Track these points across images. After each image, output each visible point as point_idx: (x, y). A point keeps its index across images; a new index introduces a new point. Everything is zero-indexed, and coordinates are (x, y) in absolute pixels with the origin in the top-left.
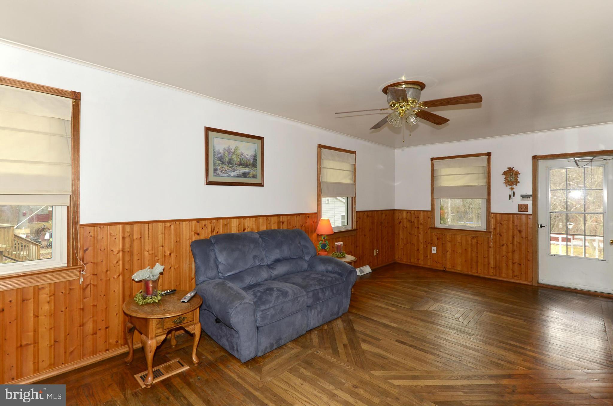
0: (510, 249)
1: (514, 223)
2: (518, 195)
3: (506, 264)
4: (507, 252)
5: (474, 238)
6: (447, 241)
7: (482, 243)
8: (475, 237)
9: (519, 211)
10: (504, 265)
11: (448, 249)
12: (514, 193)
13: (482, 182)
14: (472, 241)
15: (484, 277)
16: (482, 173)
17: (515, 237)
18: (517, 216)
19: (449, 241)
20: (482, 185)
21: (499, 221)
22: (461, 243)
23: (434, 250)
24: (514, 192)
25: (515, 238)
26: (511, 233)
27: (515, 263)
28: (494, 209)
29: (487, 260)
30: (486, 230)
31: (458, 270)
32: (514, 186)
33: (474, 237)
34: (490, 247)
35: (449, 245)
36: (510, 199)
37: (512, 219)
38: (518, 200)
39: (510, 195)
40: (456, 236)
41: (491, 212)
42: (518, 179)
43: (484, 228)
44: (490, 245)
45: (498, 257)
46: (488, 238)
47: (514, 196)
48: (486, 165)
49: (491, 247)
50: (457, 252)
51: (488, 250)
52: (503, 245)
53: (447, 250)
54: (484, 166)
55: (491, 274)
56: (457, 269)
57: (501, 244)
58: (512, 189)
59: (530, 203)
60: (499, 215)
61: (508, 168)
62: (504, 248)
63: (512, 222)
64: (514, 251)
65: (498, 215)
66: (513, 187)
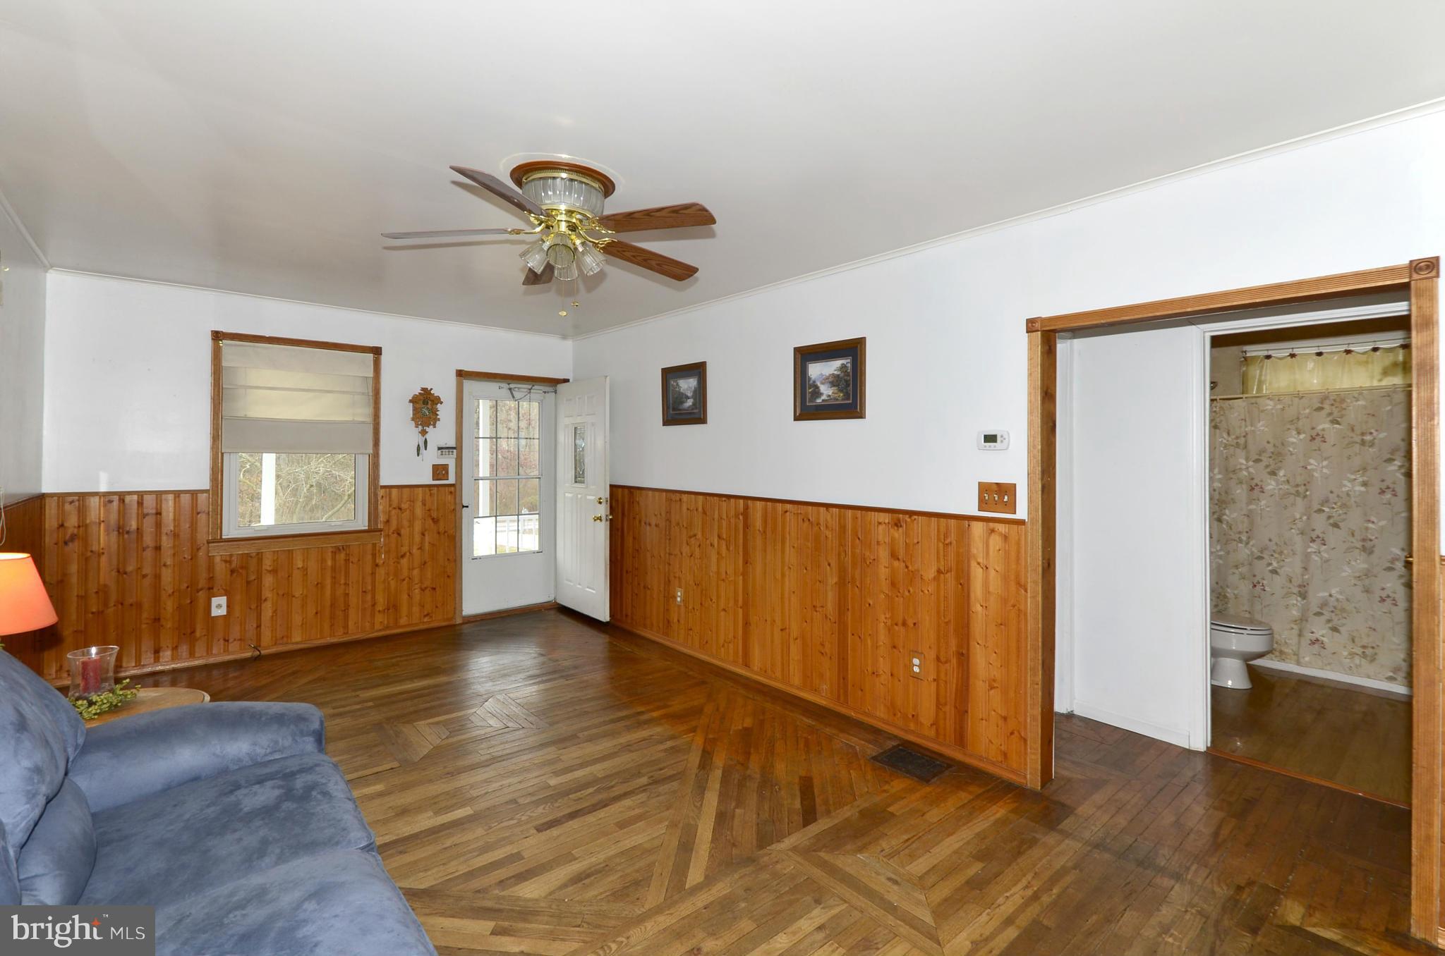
0: (417, 563)
1: (425, 505)
2: (432, 446)
3: (409, 595)
4: (411, 569)
5: (339, 550)
6: (264, 572)
7: (359, 560)
8: (343, 548)
9: (433, 480)
10: (405, 597)
11: (267, 593)
12: (426, 442)
13: (362, 413)
14: (334, 559)
15: (365, 638)
16: (363, 394)
17: (426, 533)
18: (430, 490)
19: (270, 572)
20: (363, 423)
21: (395, 504)
22: (305, 570)
23: (219, 606)
24: (426, 439)
25: (427, 535)
26: (418, 527)
27: (426, 588)
28: (385, 480)
29: (369, 597)
30: (367, 528)
31: (297, 643)
32: (430, 429)
33: (341, 548)
34: (377, 565)
35: (268, 580)
36: (418, 455)
37: (420, 498)
38: (432, 457)
39: (419, 445)
40: (292, 554)
41: (381, 484)
42: (438, 413)
43: (362, 523)
44: (377, 561)
45: (393, 584)
46: (374, 545)
47: (426, 449)
48: (372, 376)
49: (380, 564)
50: (294, 596)
51: (373, 574)
52: (403, 556)
53: (263, 598)
54: (366, 377)
55: (379, 625)
56: (293, 641)
57: (400, 555)
58: (424, 433)
59: (450, 461)
60: (396, 490)
61: (423, 389)
62: (404, 561)
63: (421, 504)
64: (425, 563)
65: (394, 491)
66: (427, 429)
